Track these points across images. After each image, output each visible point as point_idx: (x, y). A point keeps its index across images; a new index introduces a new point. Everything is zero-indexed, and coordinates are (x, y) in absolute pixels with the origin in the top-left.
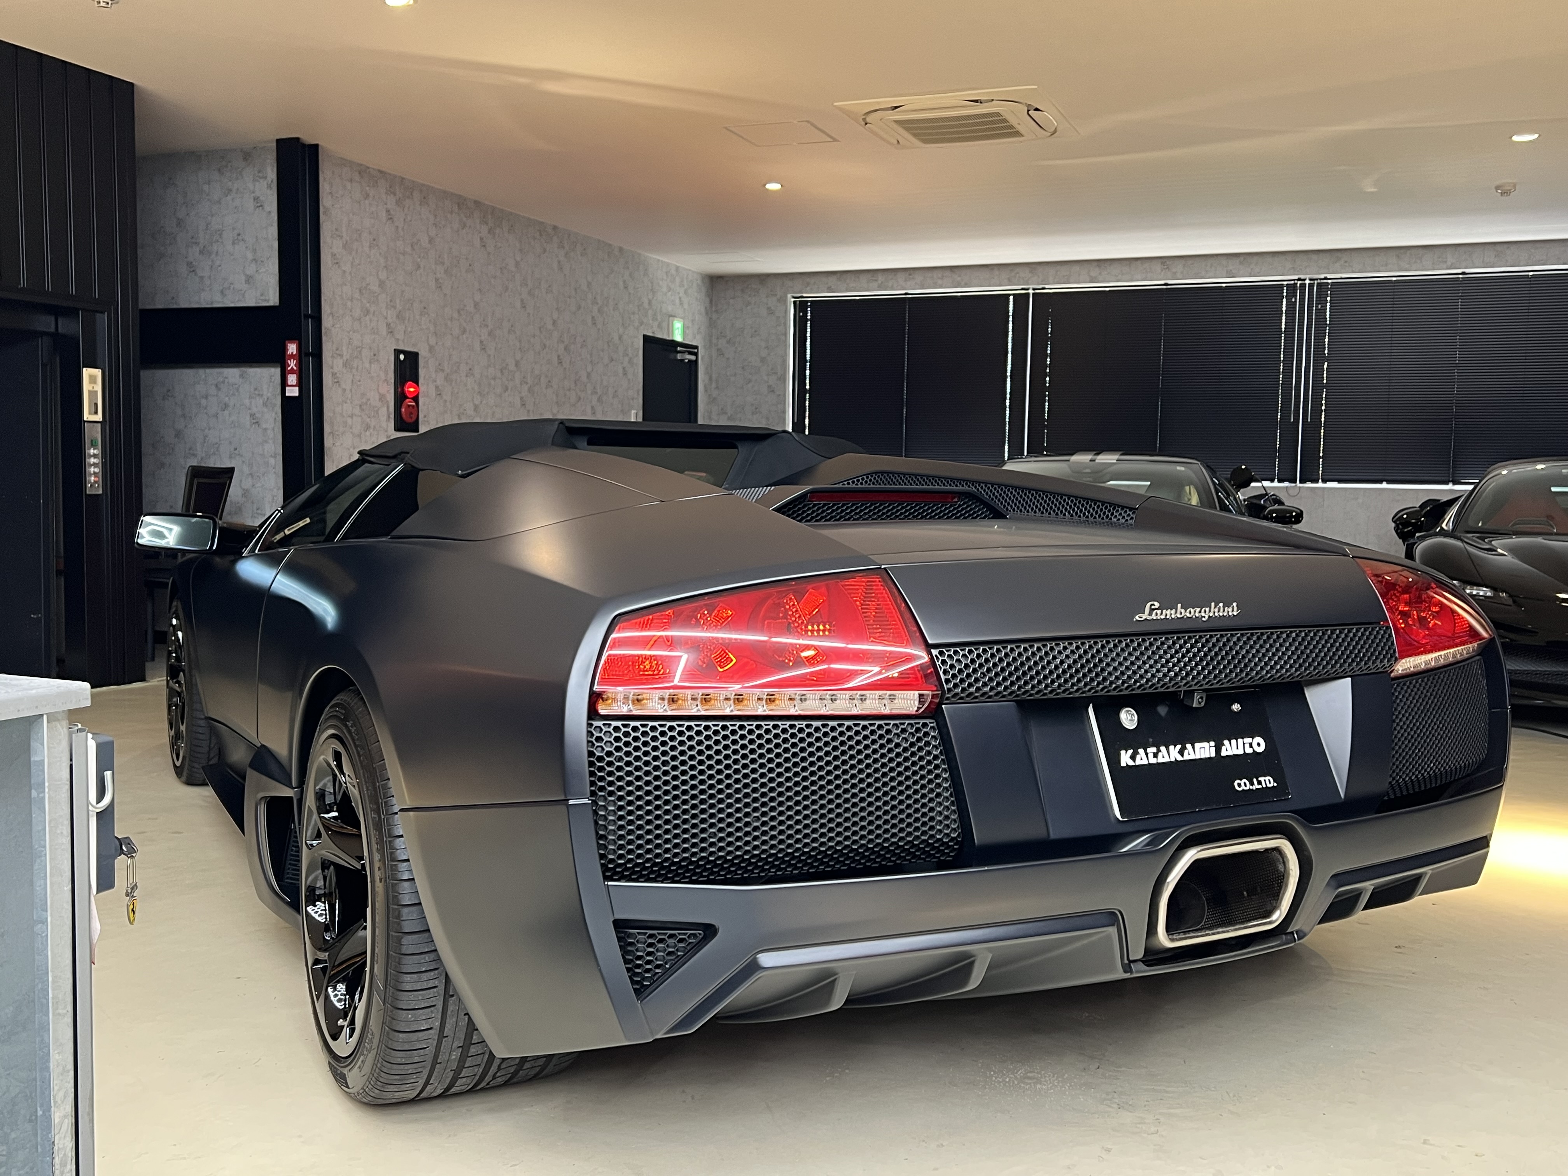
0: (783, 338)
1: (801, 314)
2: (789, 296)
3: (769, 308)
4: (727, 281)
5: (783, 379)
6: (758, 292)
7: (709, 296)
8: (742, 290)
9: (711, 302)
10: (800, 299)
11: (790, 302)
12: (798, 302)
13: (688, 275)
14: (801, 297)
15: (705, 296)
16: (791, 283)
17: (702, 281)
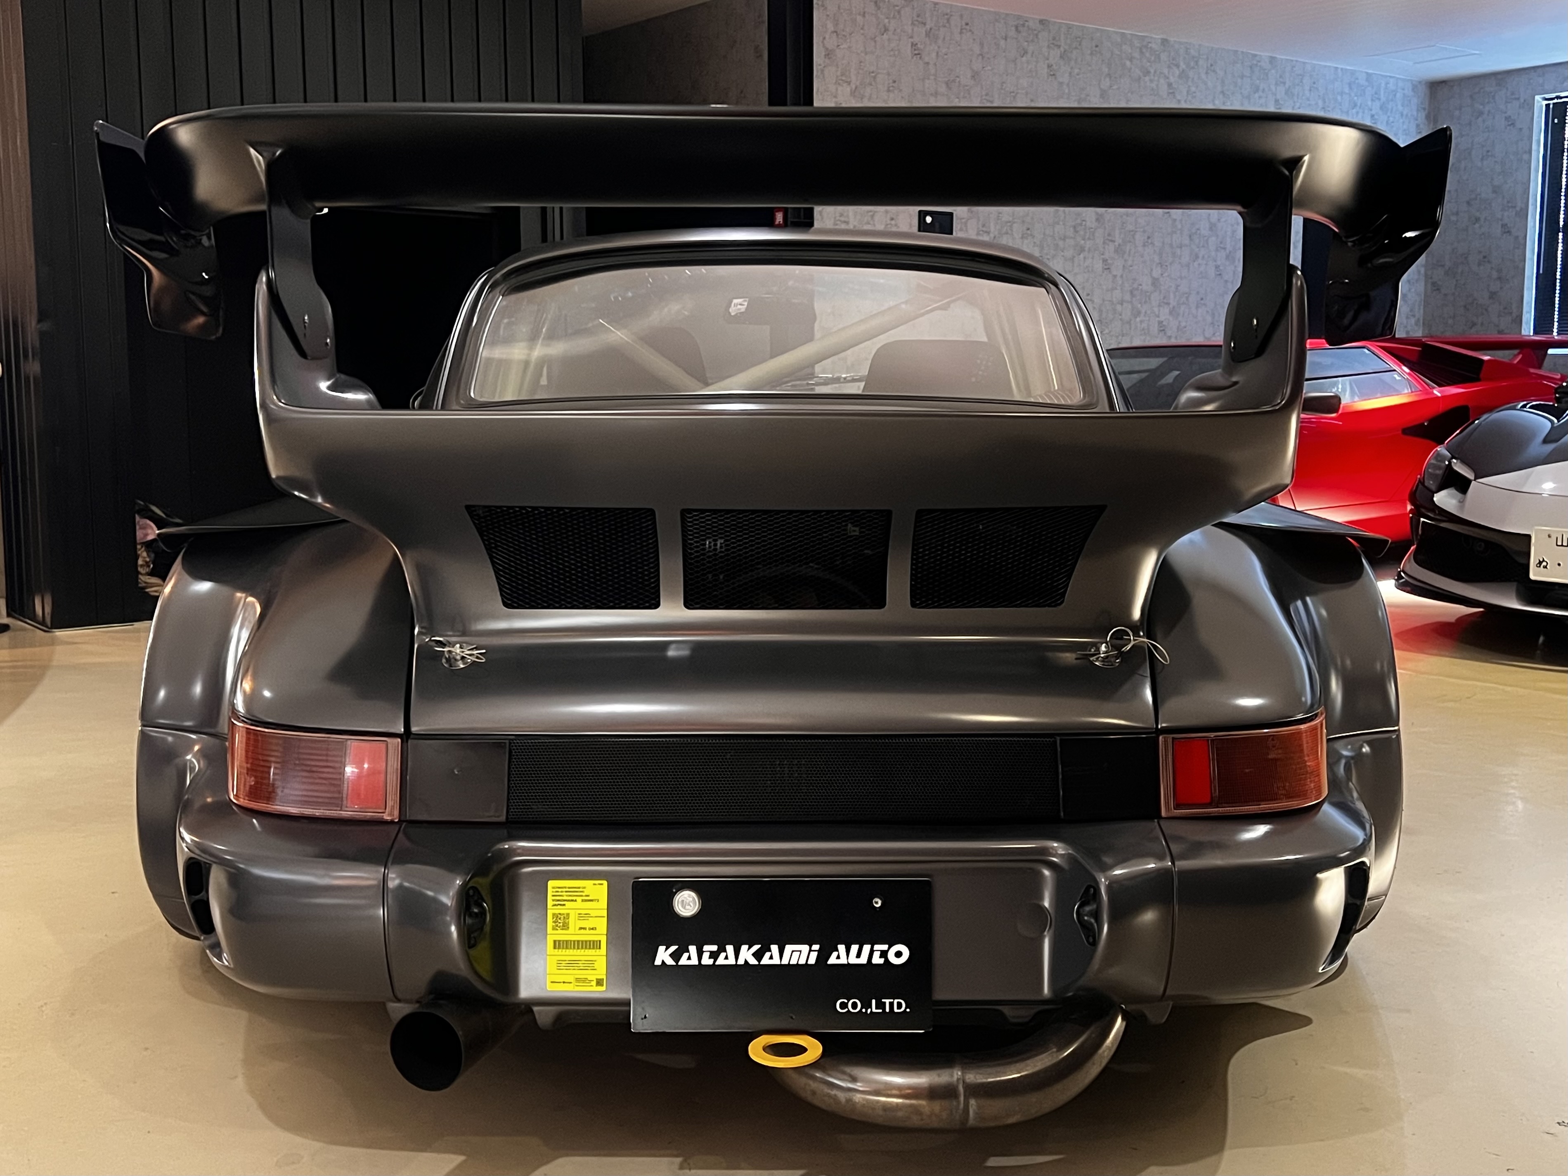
0: (1525, 157)
1: (1556, 121)
2: (1538, 98)
3: (1507, 119)
4: (1452, 86)
5: (1523, 214)
6: (1494, 97)
7: (1424, 109)
8: (1471, 97)
9: (1428, 117)
10: (1555, 101)
11: (1542, 106)
12: (1551, 106)
13: (1387, 83)
14: (1558, 97)
15: (1418, 110)
16: (1541, 80)
17: (1413, 90)
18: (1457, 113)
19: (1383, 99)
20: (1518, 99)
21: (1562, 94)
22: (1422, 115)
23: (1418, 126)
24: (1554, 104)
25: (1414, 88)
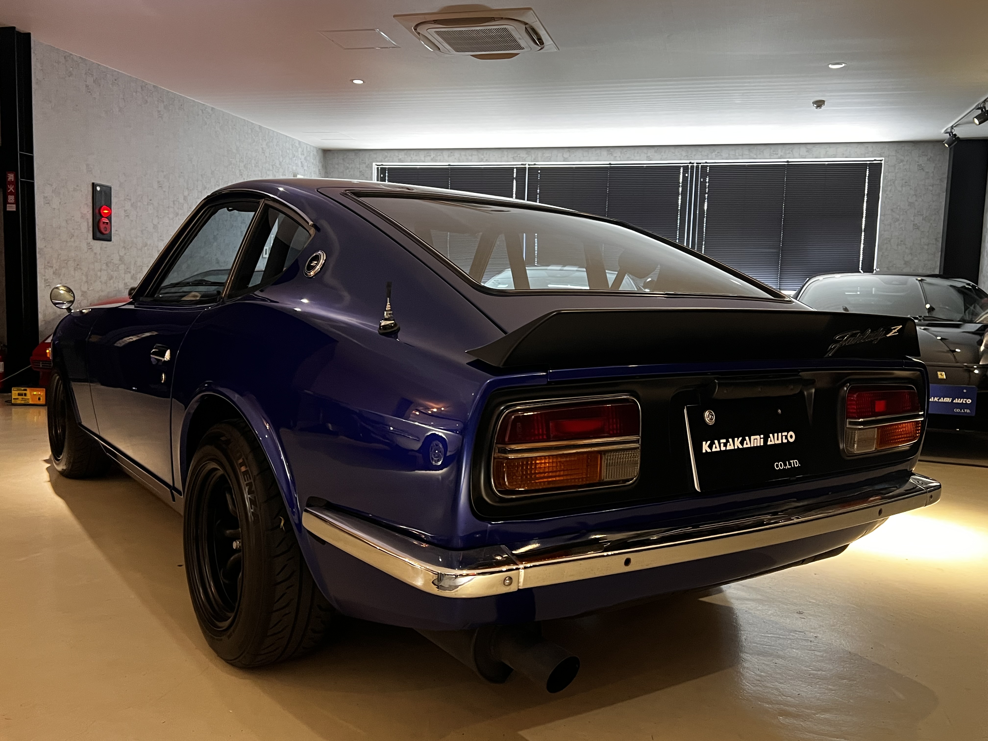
1: (382, 176)
2: (374, 164)
3: (360, 172)
4: (334, 153)
6: (353, 161)
7: (321, 162)
8: (343, 159)
9: (323, 166)
10: (381, 166)
11: (375, 168)
12: (379, 169)
13: (307, 147)
14: (382, 165)
15: (319, 162)
16: (375, 156)
17: (317, 153)
18: (337, 166)
19: (305, 155)
20: (365, 163)
21: (384, 164)
22: (320, 165)
23: (319, 170)
24: (381, 168)
25: (317, 152)
